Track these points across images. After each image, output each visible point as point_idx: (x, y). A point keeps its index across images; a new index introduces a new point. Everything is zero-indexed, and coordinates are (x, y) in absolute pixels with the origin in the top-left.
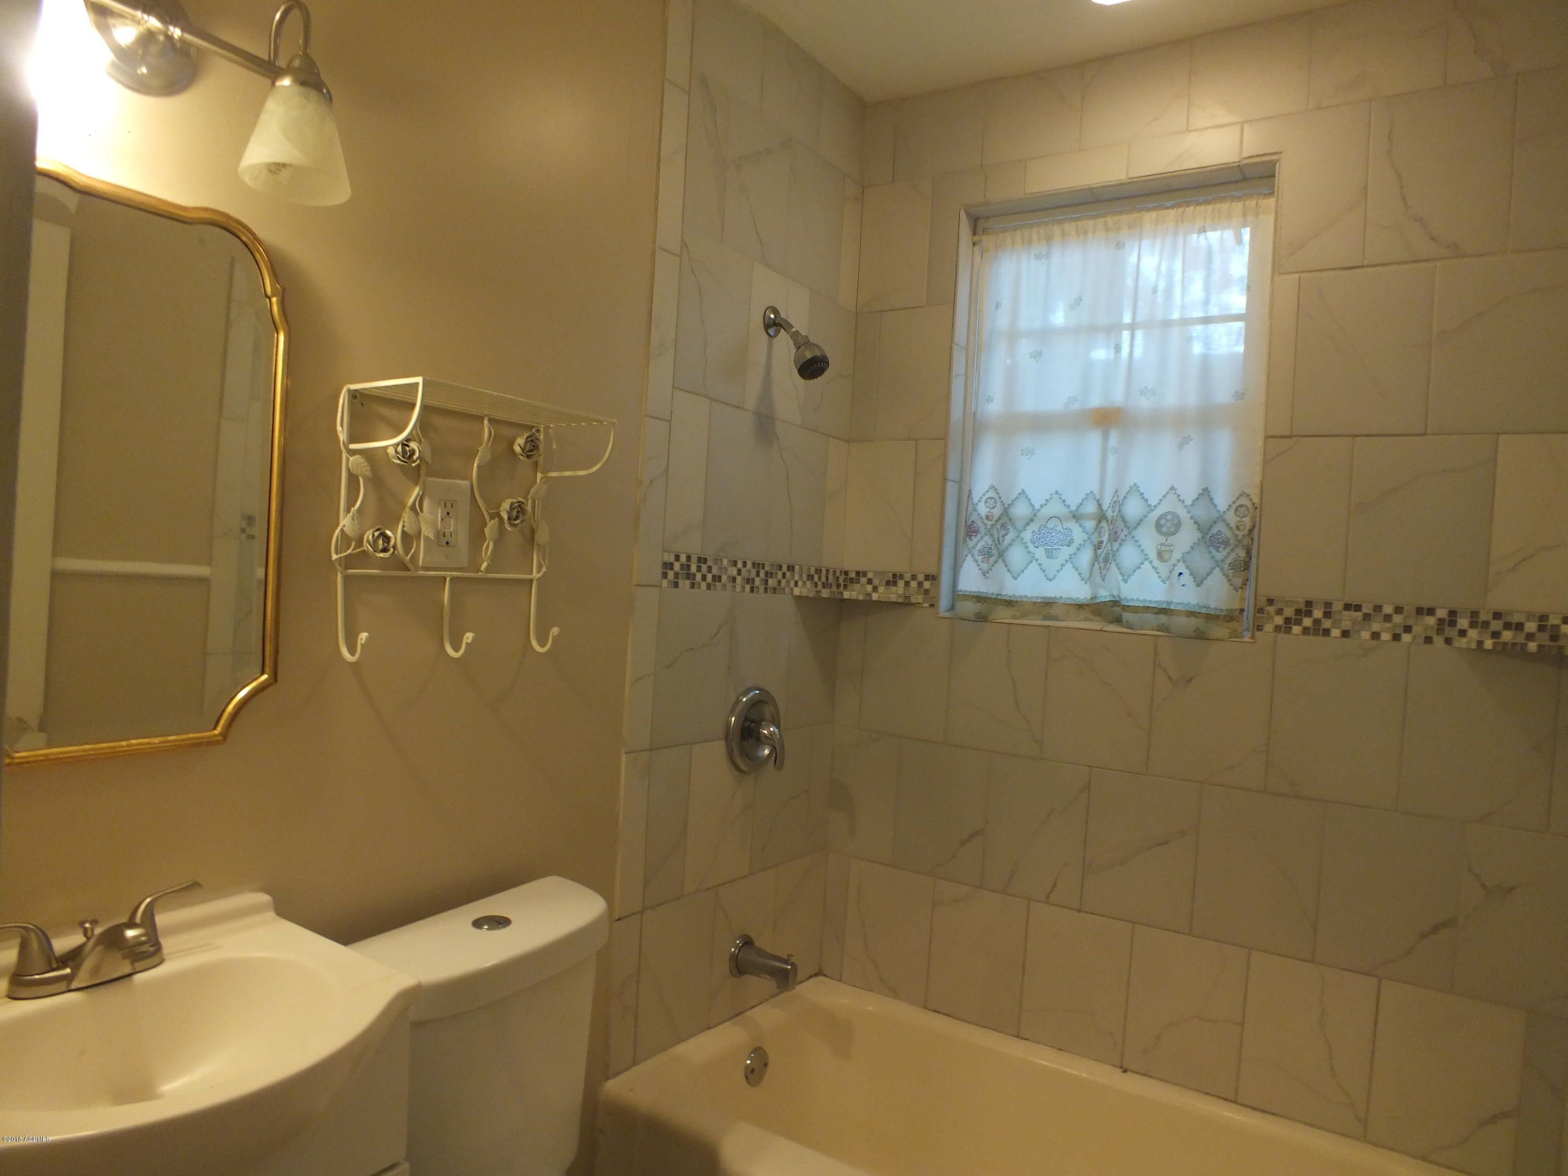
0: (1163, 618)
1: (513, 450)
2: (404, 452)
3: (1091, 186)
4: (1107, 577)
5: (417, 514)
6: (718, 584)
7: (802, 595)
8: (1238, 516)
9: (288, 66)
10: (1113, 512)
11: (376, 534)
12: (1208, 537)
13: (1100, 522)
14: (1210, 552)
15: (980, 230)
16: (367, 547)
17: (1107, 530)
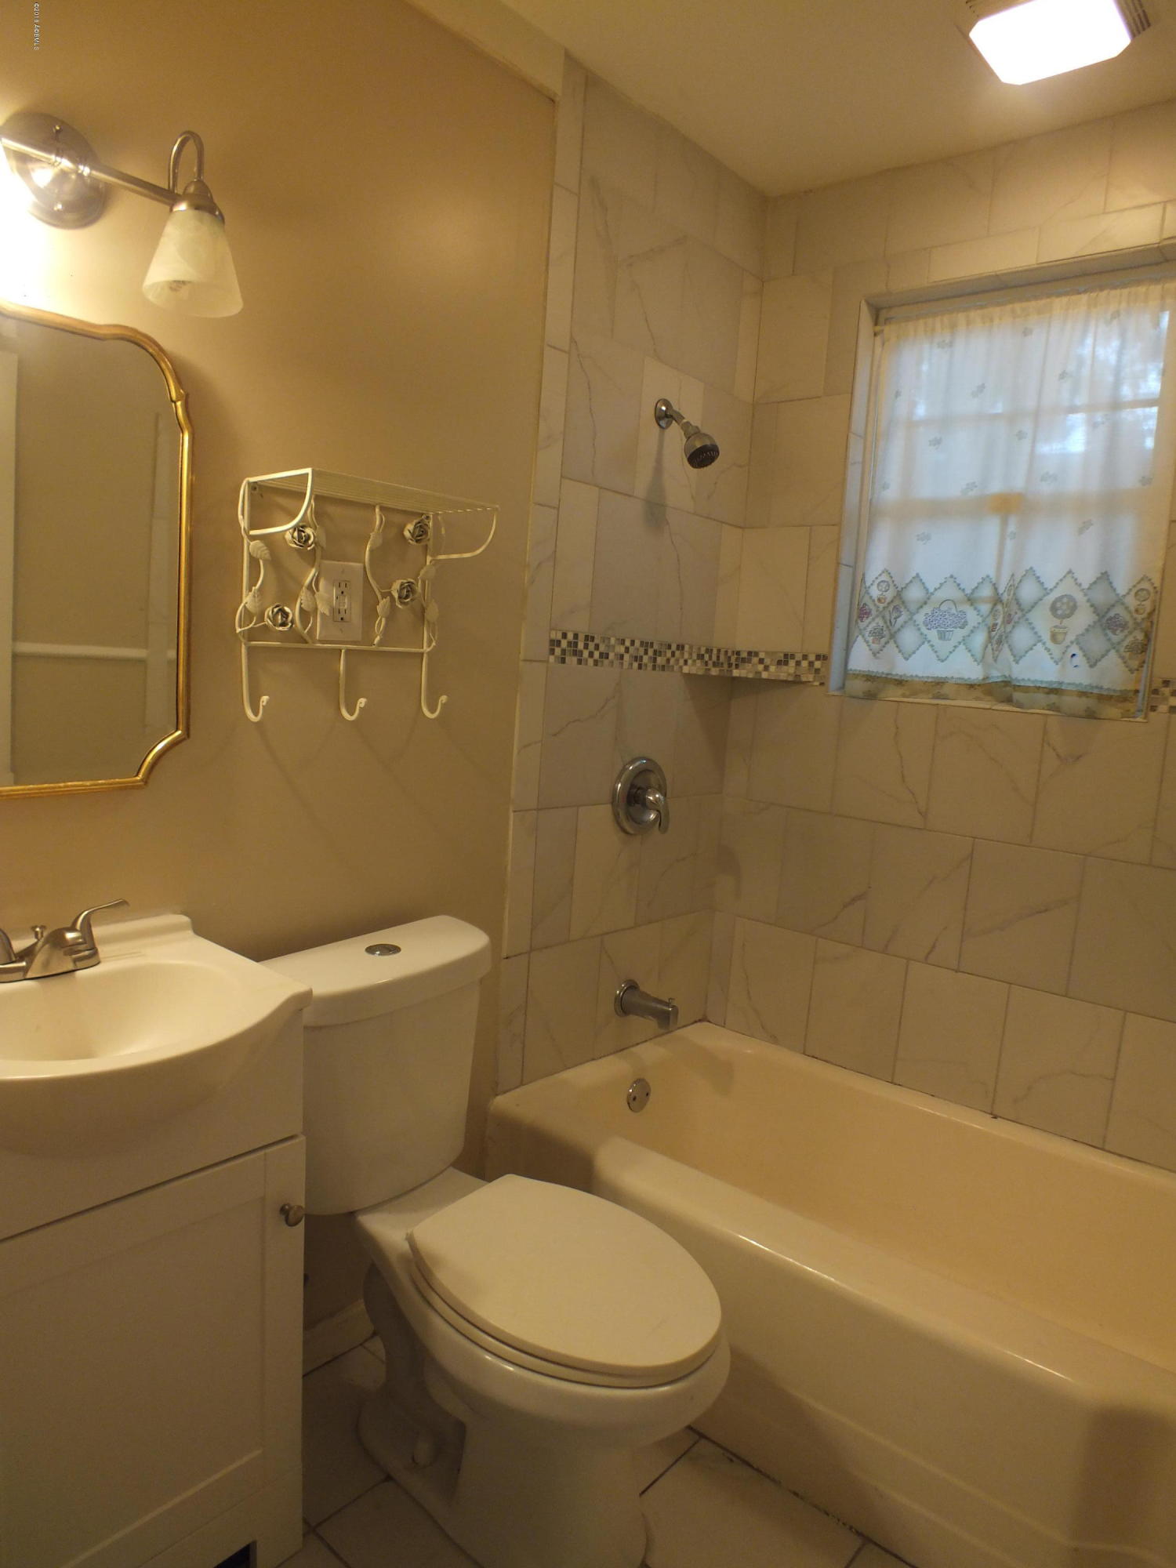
0: (1053, 698)
1: (403, 536)
2: (300, 537)
3: (998, 273)
4: (999, 658)
5: (314, 593)
6: (606, 662)
7: (691, 672)
8: (1139, 600)
9: (184, 192)
10: (1009, 595)
11: (276, 610)
12: (1104, 621)
13: (995, 605)
14: (1106, 635)
15: (882, 319)
16: (268, 622)
17: (1002, 612)
